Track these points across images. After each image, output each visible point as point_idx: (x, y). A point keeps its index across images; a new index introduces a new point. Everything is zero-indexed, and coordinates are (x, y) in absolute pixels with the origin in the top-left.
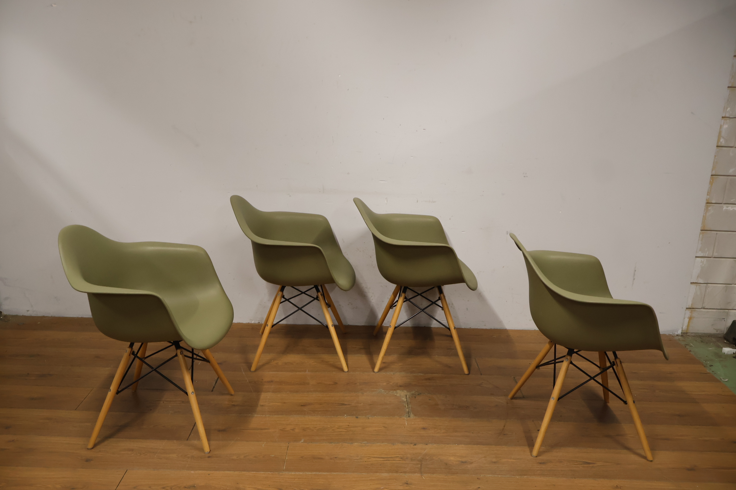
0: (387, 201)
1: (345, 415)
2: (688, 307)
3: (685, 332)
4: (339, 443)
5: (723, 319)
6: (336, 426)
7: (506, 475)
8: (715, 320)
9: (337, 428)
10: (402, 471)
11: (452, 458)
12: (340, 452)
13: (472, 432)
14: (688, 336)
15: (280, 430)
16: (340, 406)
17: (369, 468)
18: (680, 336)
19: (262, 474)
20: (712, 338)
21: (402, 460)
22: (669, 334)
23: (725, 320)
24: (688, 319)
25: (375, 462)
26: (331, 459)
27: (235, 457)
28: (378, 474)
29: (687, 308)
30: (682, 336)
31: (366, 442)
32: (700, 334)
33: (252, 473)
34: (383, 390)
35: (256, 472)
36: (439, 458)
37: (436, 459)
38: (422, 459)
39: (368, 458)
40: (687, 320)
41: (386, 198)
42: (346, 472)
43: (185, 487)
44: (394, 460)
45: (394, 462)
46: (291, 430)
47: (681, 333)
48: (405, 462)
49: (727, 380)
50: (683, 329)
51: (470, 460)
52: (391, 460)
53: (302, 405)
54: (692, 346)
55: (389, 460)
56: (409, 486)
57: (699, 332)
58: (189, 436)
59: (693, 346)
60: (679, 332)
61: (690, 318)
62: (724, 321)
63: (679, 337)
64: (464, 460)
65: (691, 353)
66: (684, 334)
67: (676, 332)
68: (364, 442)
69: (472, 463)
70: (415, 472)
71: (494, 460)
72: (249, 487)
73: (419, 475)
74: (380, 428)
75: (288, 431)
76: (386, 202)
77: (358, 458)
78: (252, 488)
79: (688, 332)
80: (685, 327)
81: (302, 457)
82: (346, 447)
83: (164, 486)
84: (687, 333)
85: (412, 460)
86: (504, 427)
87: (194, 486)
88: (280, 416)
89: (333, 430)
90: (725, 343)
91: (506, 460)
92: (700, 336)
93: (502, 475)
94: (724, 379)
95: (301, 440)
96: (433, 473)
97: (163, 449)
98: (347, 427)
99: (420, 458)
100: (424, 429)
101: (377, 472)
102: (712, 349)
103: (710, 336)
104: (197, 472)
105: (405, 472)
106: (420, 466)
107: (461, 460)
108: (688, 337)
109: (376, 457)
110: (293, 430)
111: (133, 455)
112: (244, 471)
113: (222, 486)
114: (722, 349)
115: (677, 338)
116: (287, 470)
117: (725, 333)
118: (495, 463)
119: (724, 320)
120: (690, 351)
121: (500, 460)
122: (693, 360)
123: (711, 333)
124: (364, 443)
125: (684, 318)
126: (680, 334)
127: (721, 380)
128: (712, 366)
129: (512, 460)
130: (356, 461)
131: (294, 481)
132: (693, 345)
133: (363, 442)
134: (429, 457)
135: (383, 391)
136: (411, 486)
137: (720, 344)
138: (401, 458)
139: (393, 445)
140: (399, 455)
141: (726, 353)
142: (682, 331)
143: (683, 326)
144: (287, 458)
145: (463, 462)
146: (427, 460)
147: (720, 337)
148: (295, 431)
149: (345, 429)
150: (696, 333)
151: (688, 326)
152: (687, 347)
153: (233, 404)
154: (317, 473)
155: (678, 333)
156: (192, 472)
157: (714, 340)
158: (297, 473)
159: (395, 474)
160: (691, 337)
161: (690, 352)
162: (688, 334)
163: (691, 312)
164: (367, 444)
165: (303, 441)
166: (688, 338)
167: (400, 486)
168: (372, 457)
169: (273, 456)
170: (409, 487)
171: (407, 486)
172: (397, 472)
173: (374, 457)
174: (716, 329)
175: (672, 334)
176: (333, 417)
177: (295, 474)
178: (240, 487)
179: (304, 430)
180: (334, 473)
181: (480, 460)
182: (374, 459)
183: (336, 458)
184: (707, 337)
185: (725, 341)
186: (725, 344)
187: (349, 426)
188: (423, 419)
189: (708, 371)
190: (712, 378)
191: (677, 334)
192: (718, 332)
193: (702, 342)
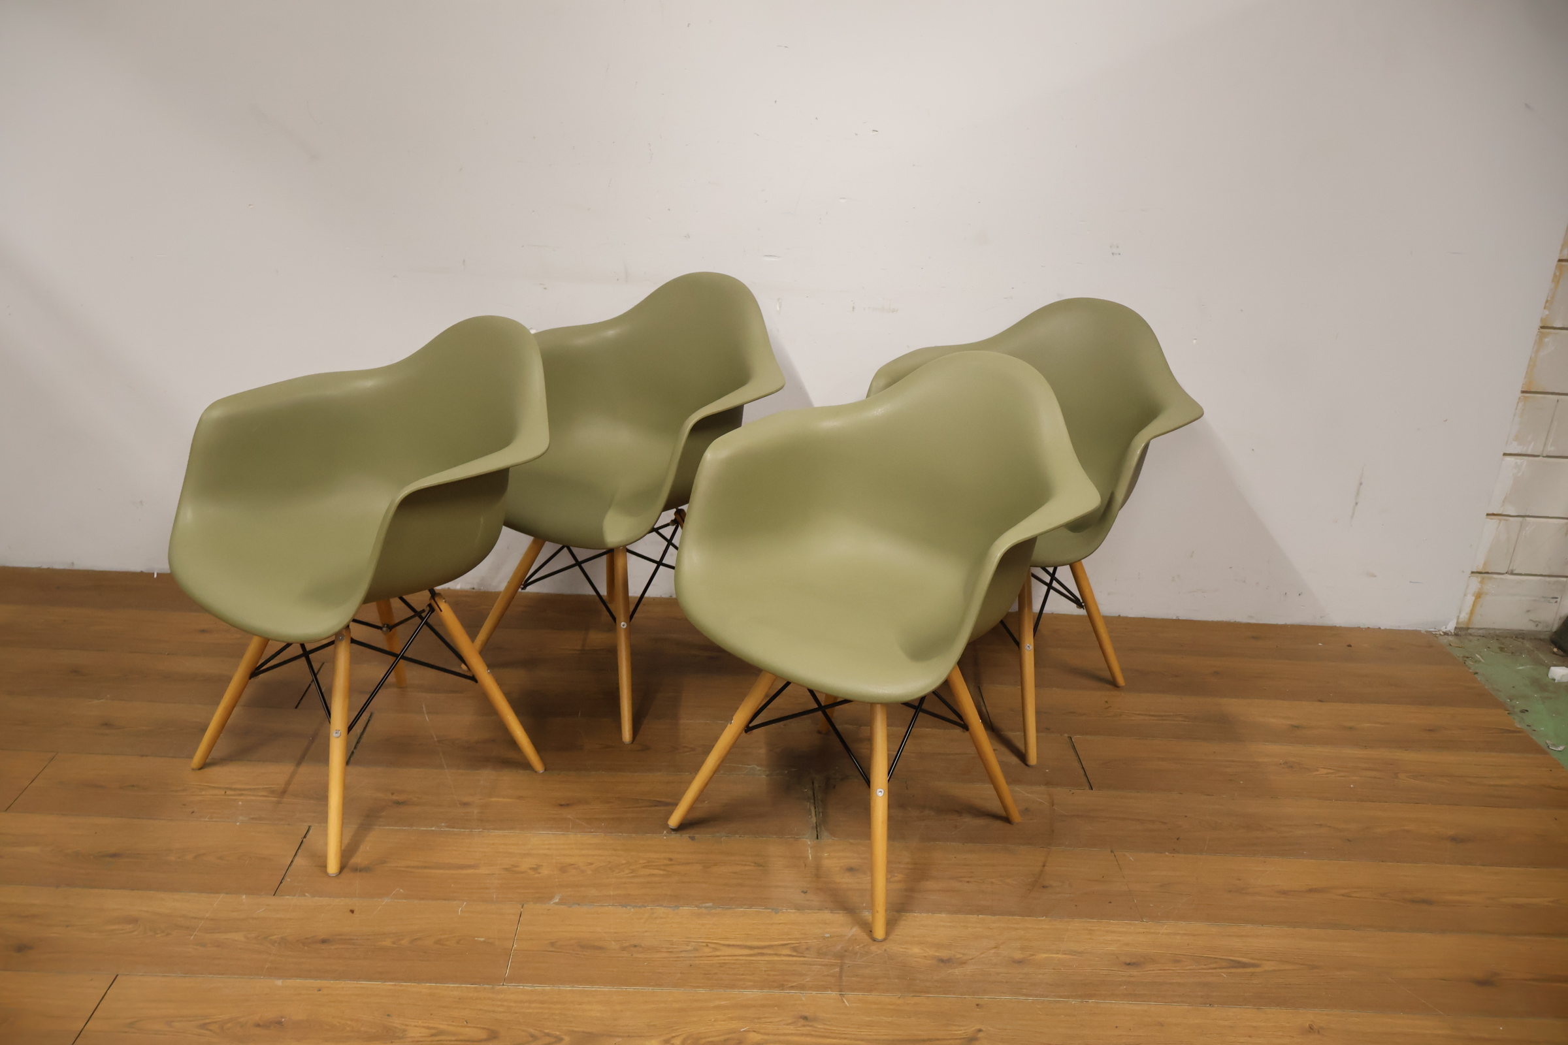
0: (780, 307)
1: (665, 832)
2: (1475, 570)
3: (1464, 626)
4: (645, 907)
5: (1553, 598)
6: (641, 861)
7: (1047, 997)
8: (1535, 600)
9: (644, 867)
10: (794, 984)
11: (916, 950)
12: (646, 931)
13: (968, 879)
14: (1471, 635)
15: (506, 869)
16: (654, 808)
17: (716, 974)
18: (1452, 635)
19: (451, 990)
20: (1525, 642)
21: (795, 954)
22: (1427, 632)
23: (1558, 600)
24: (1474, 598)
25: (730, 958)
26: (624, 949)
27: (388, 943)
28: (736, 991)
29: (1472, 572)
30: (1456, 635)
31: (710, 904)
32: (1498, 632)
33: (425, 988)
34: (758, 766)
35: (436, 983)
36: (885, 950)
37: (879, 952)
38: (846, 951)
39: (714, 948)
40: (1470, 599)
41: (779, 299)
42: (659, 985)
43: (258, 1025)
44: (776, 955)
45: (776, 958)
46: (531, 869)
47: (1456, 628)
48: (802, 959)
49: (1561, 748)
50: (1460, 620)
51: (959, 956)
52: (770, 955)
53: (563, 803)
54: (1480, 661)
55: (762, 954)
56: (810, 1024)
57: (1496, 626)
58: (281, 882)
59: (1483, 661)
60: (1451, 627)
61: (1479, 596)
62: (1556, 602)
63: (1451, 638)
64: (944, 954)
65: (1479, 678)
66: (1461, 632)
67: (1444, 627)
68: (707, 905)
69: (965, 963)
70: (825, 988)
71: (1018, 955)
72: (416, 1026)
73: (834, 994)
74: (747, 868)
75: (522, 873)
76: (778, 309)
77: (689, 948)
78: (424, 1027)
79: (1470, 626)
80: (1464, 616)
81: (552, 944)
82: (661, 918)
83: (208, 1021)
84: (1468, 628)
85: (820, 954)
86: (1044, 866)
87: (280, 1023)
88: (506, 832)
89: (633, 871)
90: (1554, 653)
91: (1046, 955)
92: (1497, 636)
93: (1036, 996)
94: (1554, 745)
95: (551, 898)
96: (870, 991)
97: (212, 920)
98: (667, 862)
99: (838, 948)
100: (851, 870)
101: (733, 987)
102: (1524, 668)
103: (1520, 635)
104: (289, 982)
105: (802, 987)
106: (838, 969)
107: (937, 954)
108: (1471, 637)
109: (733, 945)
110: (535, 869)
111: (135, 933)
112: (409, 980)
113: (349, 1022)
114: (1549, 668)
115: (1444, 640)
116: (515, 979)
117: (1555, 629)
118: (1020, 962)
119: (1555, 600)
120: (1476, 673)
121: (1033, 955)
122: (1483, 698)
123: (1523, 628)
124: (706, 908)
125: (1465, 595)
126: (1453, 631)
127: (1548, 747)
128: (1527, 711)
129: (1059, 956)
130: (683, 955)
131: (530, 1011)
132: (1481, 659)
133: (704, 905)
134: (862, 945)
135: (758, 768)
136: (816, 1025)
137: (1541, 656)
138: (794, 949)
139: (776, 913)
140: (790, 939)
141: (1557, 678)
142: (1457, 623)
143: (1460, 613)
144: (515, 946)
145: (942, 961)
146: (856, 953)
147: (1541, 640)
148: (539, 873)
149: (661, 870)
150: (1490, 629)
151: (1472, 612)
152: (1469, 663)
153: (395, 797)
154: (588, 988)
155: (1447, 629)
156: (279, 982)
157: (1528, 645)
158: (539, 988)
159: (777, 993)
160: (1476, 638)
161: (1476, 675)
162: (1470, 631)
163: (1481, 582)
164: (713, 911)
165: (557, 900)
166: (1470, 641)
167: (788, 1024)
168: (724, 945)
169: (482, 939)
170: (809, 1028)
171: (804, 1026)
172: (781, 987)
173: (729, 946)
174: (1535, 622)
175: (1433, 630)
176: (634, 835)
177: (532, 991)
178: (395, 1025)
179: (563, 869)
180: (631, 989)
181: (983, 956)
182: (729, 951)
183: (635, 946)
184: (1512, 638)
185: (1555, 650)
186: (1554, 655)
187: (671, 860)
188: (851, 844)
189: (1519, 726)
190: (1528, 745)
191: (1444, 630)
192: (1540, 628)
193: (1502, 649)
